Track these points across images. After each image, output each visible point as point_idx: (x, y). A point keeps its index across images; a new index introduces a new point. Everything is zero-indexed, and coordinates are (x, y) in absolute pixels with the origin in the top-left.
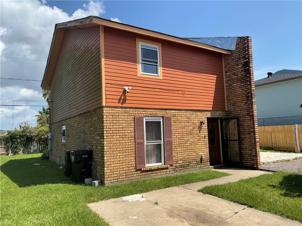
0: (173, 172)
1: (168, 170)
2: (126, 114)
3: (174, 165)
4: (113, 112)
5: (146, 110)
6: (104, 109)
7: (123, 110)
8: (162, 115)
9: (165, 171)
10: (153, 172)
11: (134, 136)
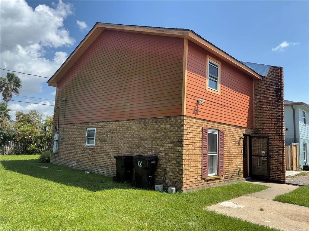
0: (223, 182)
1: (220, 180)
2: (197, 125)
3: (224, 176)
4: (190, 121)
5: (210, 123)
6: (185, 118)
7: (196, 120)
8: (218, 129)
9: (218, 181)
10: (212, 182)
11: (201, 146)
